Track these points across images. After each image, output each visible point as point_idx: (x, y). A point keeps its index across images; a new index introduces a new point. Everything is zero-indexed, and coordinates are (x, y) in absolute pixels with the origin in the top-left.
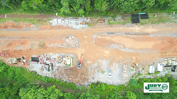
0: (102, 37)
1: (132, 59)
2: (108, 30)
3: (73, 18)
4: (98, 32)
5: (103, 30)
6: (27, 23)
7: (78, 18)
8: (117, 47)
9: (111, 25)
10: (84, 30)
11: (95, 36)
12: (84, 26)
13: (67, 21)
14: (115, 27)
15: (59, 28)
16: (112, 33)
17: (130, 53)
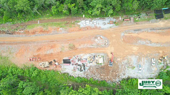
0: (129, 35)
1: (159, 53)
2: (135, 27)
3: (100, 19)
4: (125, 30)
5: (129, 28)
6: (55, 27)
7: (105, 19)
8: (145, 43)
9: (137, 22)
10: (112, 29)
11: (122, 34)
12: (112, 25)
13: (95, 22)
14: (140, 24)
15: (87, 29)
16: (139, 30)
17: (157, 47)
